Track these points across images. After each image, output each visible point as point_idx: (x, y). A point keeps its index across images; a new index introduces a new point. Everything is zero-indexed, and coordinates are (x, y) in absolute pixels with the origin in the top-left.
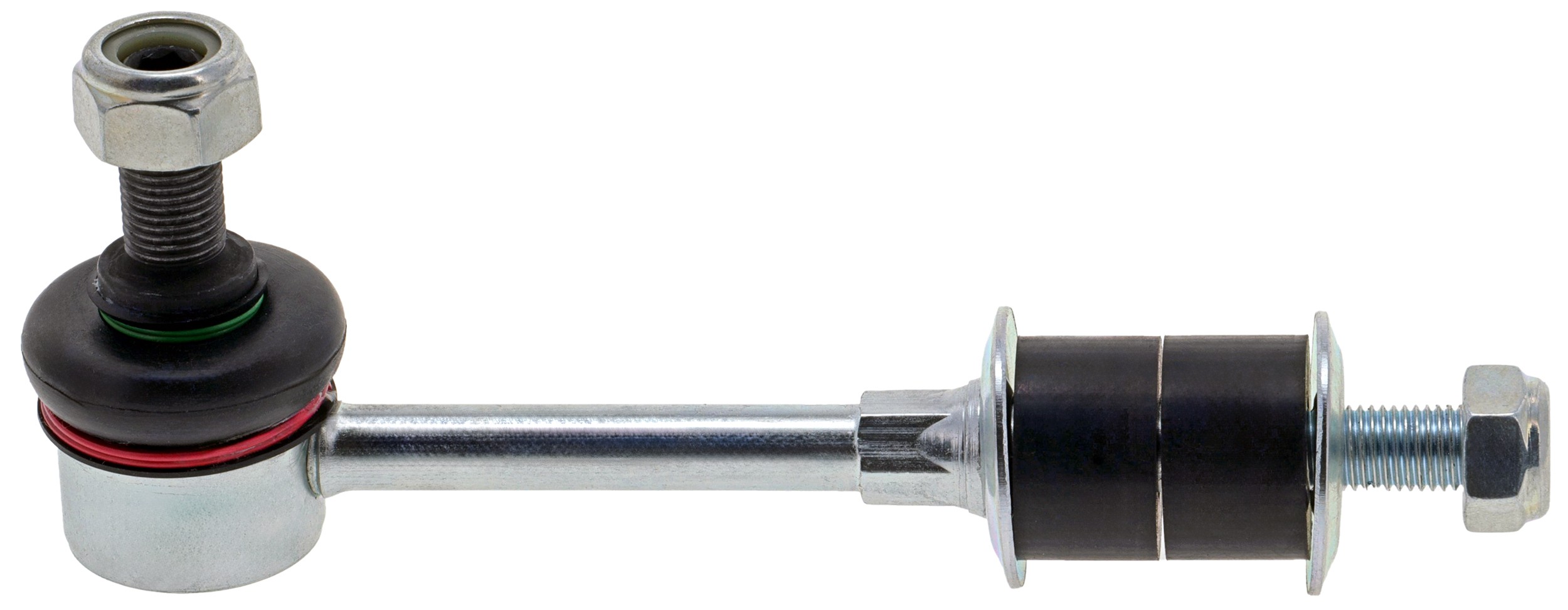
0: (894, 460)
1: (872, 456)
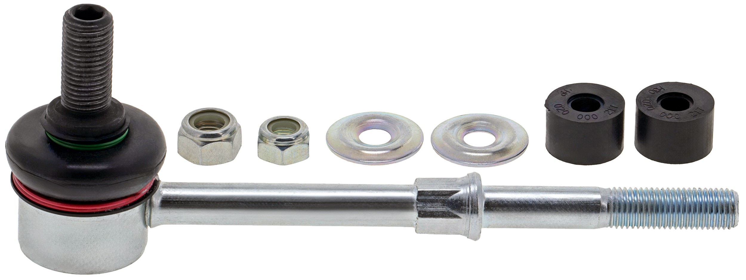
0: (435, 212)
1: (424, 210)
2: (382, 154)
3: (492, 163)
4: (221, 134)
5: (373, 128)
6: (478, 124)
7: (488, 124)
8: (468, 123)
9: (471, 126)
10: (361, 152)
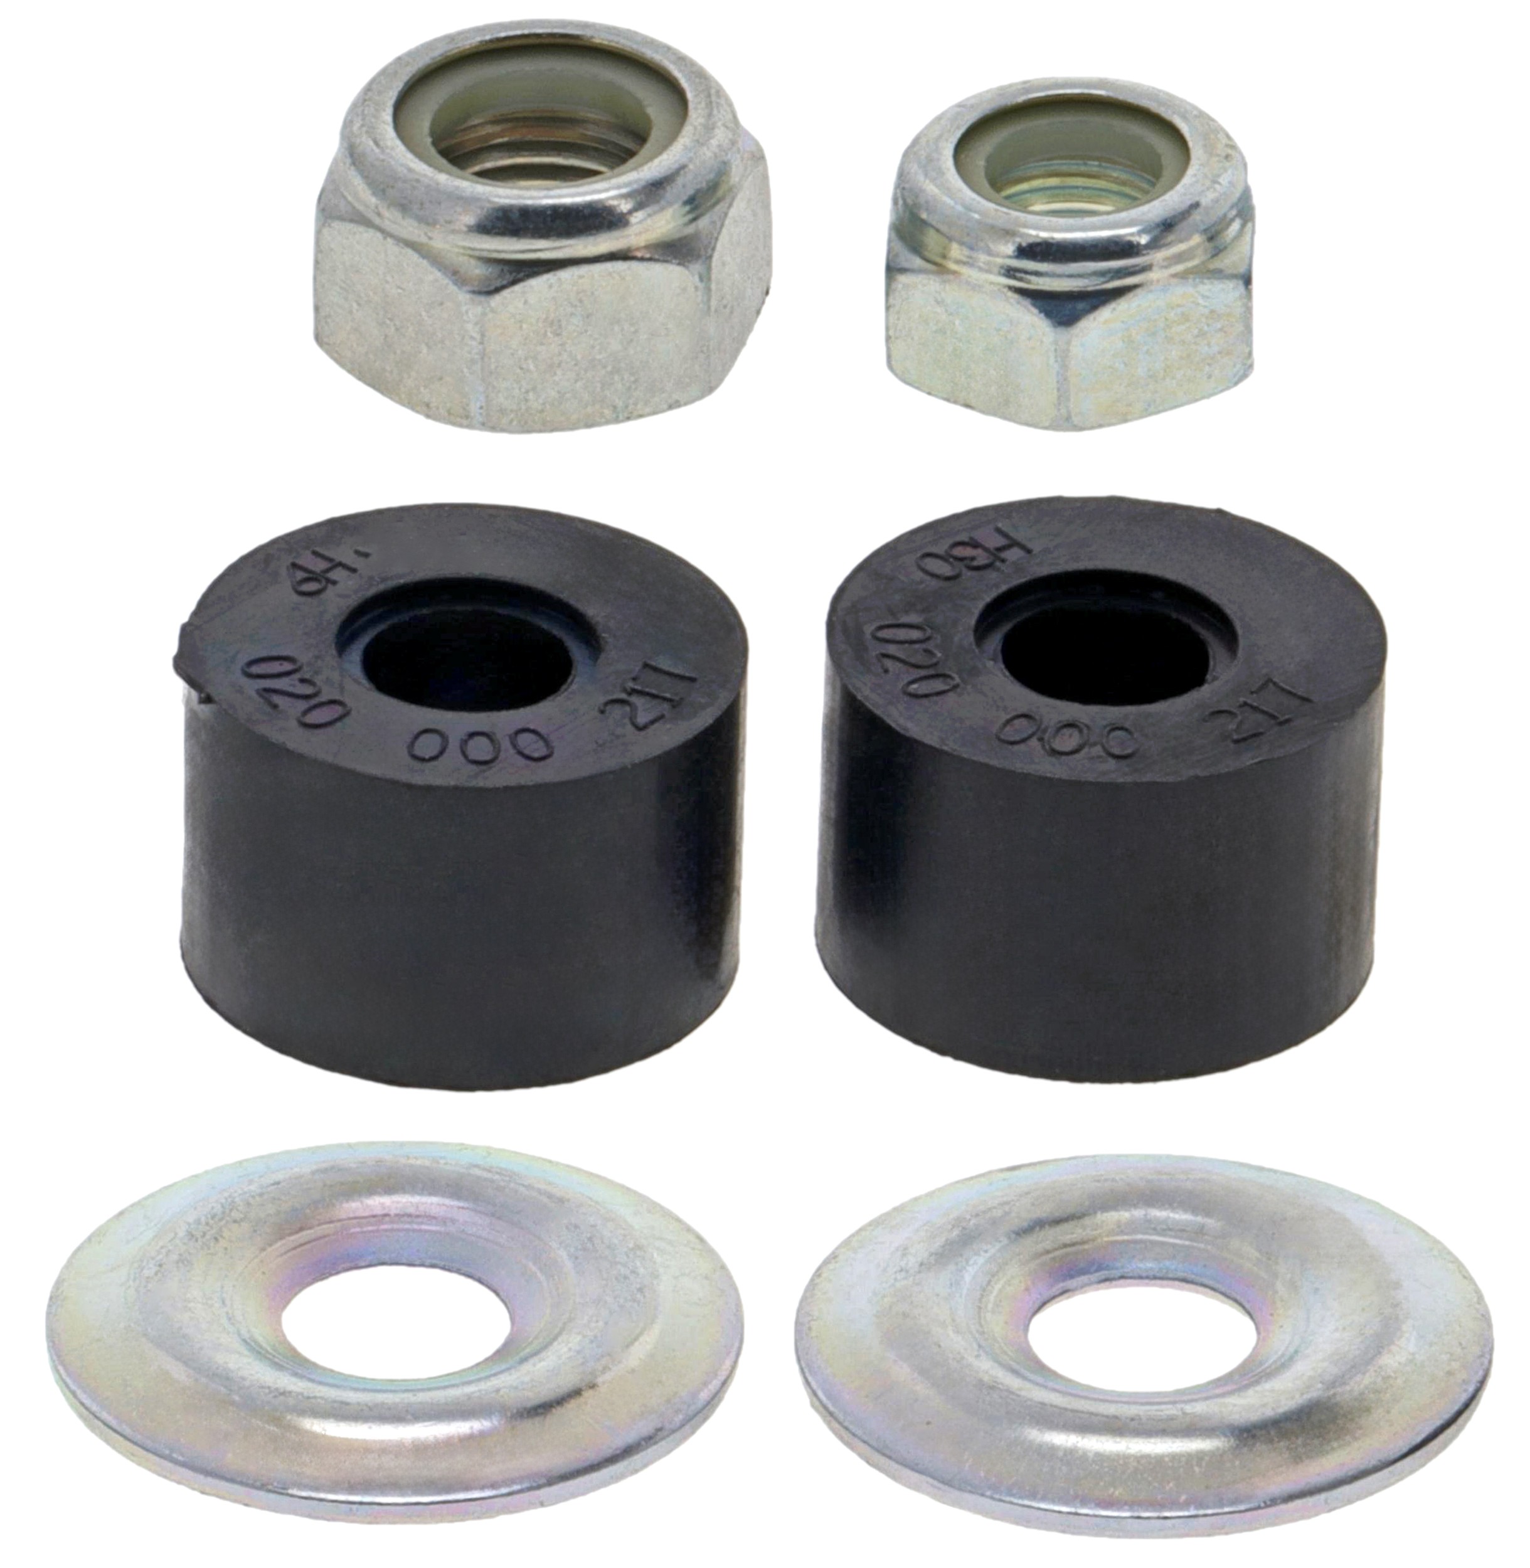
2: (448, 1446)
3: (1233, 1503)
4: (625, 206)
5: (386, 1257)
6: (1135, 1231)
7: (1200, 1232)
8: (1057, 1222)
9: (1083, 1242)
10: (298, 1430)
